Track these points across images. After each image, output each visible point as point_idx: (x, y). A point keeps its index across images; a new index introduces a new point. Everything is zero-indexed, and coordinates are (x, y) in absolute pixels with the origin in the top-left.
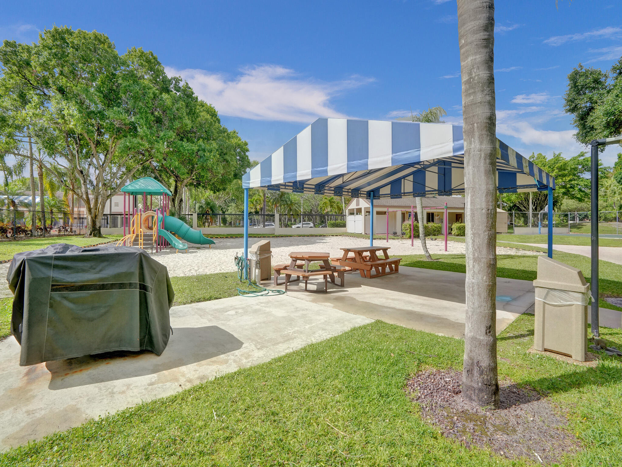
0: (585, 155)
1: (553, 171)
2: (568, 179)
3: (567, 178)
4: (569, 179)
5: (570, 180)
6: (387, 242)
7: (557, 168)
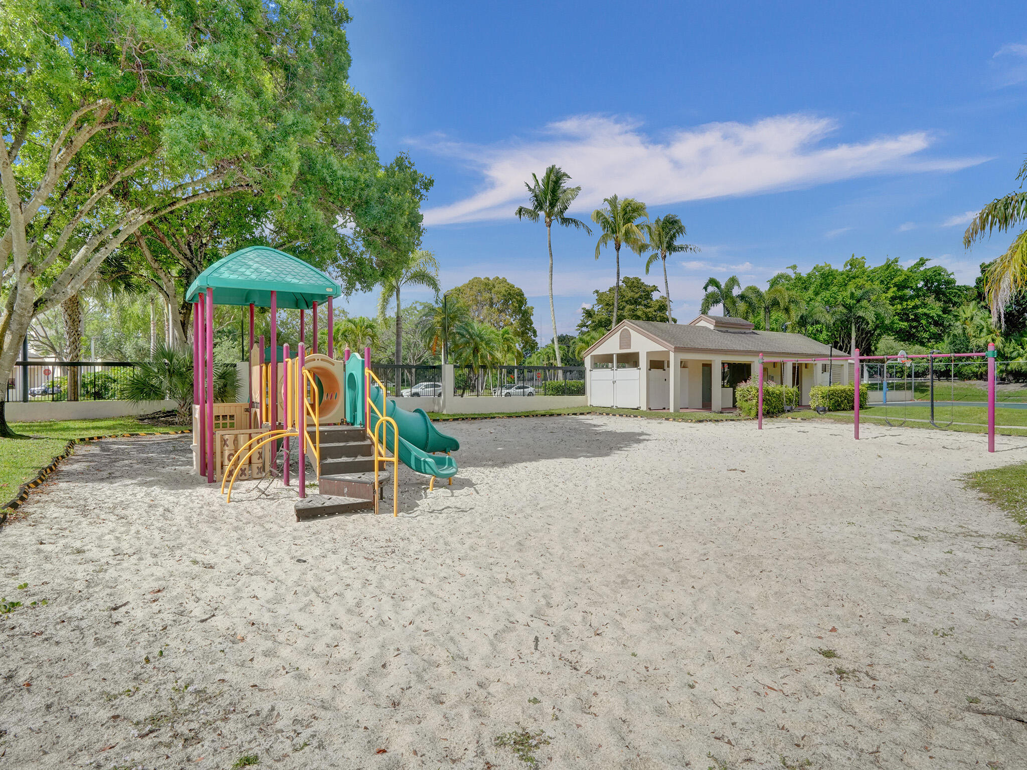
0: (927, 263)
1: (888, 289)
2: (911, 304)
3: (909, 303)
4: (913, 304)
5: (916, 307)
6: (760, 428)
7: (895, 285)
